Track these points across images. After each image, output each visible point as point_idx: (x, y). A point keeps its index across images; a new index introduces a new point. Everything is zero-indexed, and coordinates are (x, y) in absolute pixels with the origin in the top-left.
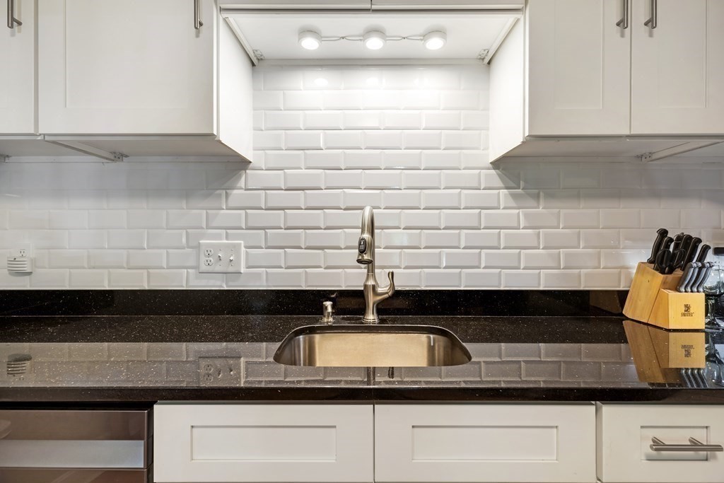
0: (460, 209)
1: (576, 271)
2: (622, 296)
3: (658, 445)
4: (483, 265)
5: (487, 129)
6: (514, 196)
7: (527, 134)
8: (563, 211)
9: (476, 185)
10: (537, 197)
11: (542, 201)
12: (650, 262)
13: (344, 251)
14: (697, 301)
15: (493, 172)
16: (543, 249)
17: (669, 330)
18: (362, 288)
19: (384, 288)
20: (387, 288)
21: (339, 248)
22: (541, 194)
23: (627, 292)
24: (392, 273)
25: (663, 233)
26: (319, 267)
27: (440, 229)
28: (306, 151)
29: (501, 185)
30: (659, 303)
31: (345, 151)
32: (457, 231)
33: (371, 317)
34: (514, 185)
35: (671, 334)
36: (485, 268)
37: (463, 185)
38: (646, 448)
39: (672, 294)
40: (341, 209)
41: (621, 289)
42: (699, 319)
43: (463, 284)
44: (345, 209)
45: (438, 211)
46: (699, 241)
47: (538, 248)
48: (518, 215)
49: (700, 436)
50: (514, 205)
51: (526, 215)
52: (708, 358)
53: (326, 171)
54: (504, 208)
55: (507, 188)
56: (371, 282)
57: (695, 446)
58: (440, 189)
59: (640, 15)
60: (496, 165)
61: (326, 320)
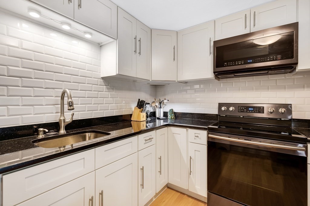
0: (92, 91)
1: (122, 110)
2: (131, 115)
3: (146, 140)
4: (99, 110)
5: (100, 66)
6: (107, 88)
7: (117, 73)
8: (119, 93)
9: (97, 84)
10: (113, 89)
11: (114, 90)
12: (137, 106)
13: (44, 106)
14: (144, 114)
15: (102, 80)
16: (115, 104)
17: (140, 121)
18: (58, 121)
19: (68, 120)
20: (70, 119)
21: (42, 105)
22: (114, 88)
23: (132, 114)
24: (74, 114)
25: (139, 100)
26: (31, 114)
27: (85, 98)
28: (22, 59)
29: (104, 85)
30: (139, 116)
31: (45, 63)
32: (91, 99)
33: (62, 131)
34: (108, 85)
35: (141, 122)
36: (100, 110)
37: (93, 83)
38: (144, 142)
39: (141, 113)
40: (43, 88)
41: (131, 114)
42: (145, 119)
43: (93, 116)
44: (45, 88)
45: (85, 91)
46: (145, 101)
47: (113, 104)
48: (108, 94)
49: (150, 137)
50: (107, 91)
51: (110, 94)
52: (146, 127)
53: (34, 70)
54: (105, 92)
55: (106, 86)
56: (62, 118)
57: (150, 139)
58: (85, 84)
59: (138, 51)
60: (103, 78)
61: (41, 136)
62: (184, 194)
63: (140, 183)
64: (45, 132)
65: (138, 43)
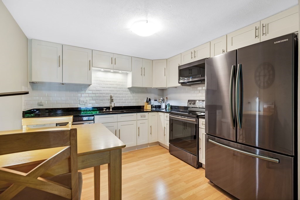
0: (123, 94)
5: (127, 83)
6: (131, 93)
7: (132, 86)
10: (134, 93)
12: (146, 102)
14: (150, 106)
16: (134, 100)
17: (147, 109)
19: (113, 106)
21: (105, 100)
24: (114, 104)
26: (102, 103)
27: (120, 97)
28: (99, 85)
29: (129, 91)
30: (147, 106)
32: (123, 98)
33: (111, 110)
34: (131, 91)
36: (127, 103)
37: (124, 91)
40: (105, 94)
41: (143, 105)
43: (124, 105)
45: (120, 95)
48: (131, 95)
54: (129, 94)
56: (111, 105)
58: (121, 91)
59: (143, 74)
60: (128, 88)
61: (104, 111)
62: (165, 148)
63: (138, 134)
64: (105, 110)
65: (143, 70)
